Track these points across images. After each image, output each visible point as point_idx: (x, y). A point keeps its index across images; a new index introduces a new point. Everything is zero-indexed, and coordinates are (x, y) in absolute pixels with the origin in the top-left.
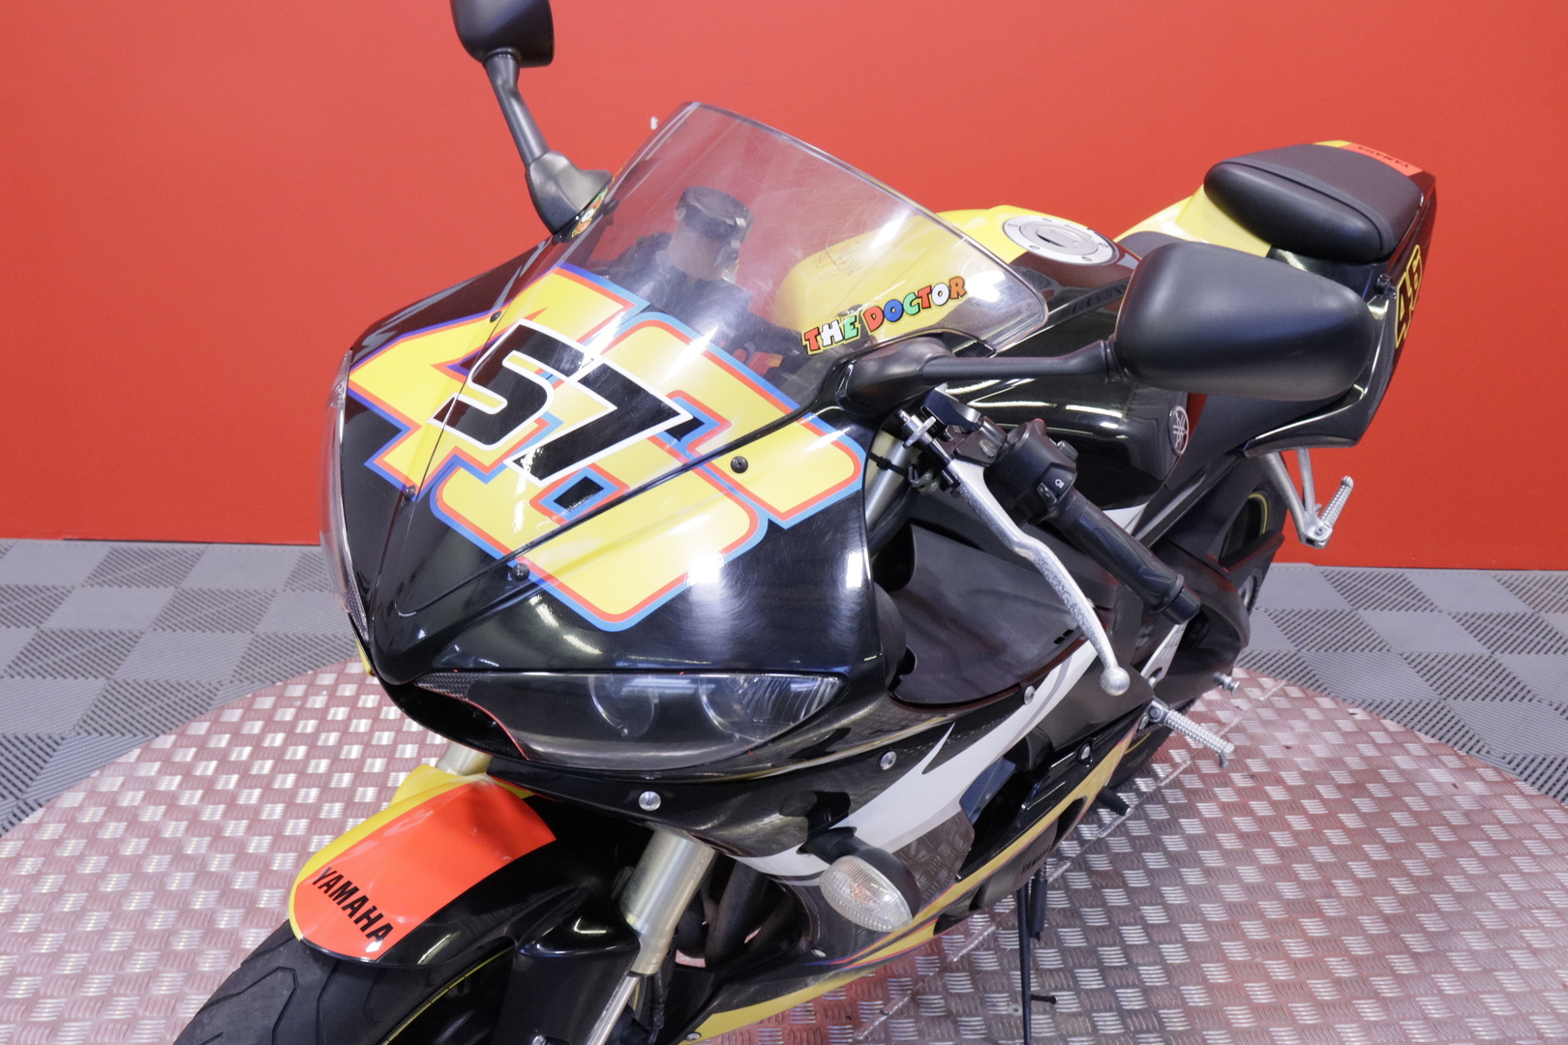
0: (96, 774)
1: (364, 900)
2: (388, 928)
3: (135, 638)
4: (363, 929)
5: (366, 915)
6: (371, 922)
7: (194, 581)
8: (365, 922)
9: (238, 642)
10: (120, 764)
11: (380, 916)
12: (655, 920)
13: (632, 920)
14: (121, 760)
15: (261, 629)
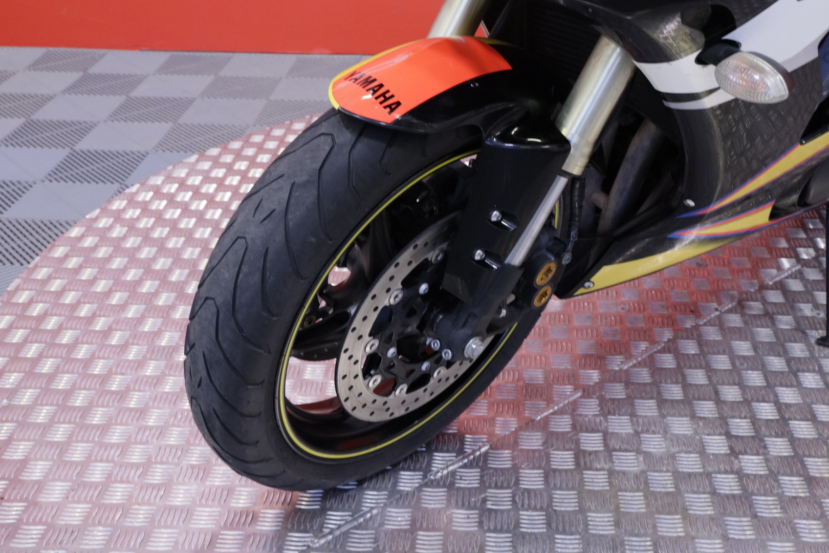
0: (170, 168)
1: (381, 86)
2: (398, 104)
3: (191, 102)
4: (381, 103)
5: (383, 95)
6: (386, 99)
7: (226, 72)
8: (382, 99)
9: (258, 105)
10: (186, 163)
11: (393, 96)
12: (583, 133)
13: (564, 132)
14: (186, 160)
15: (273, 97)
